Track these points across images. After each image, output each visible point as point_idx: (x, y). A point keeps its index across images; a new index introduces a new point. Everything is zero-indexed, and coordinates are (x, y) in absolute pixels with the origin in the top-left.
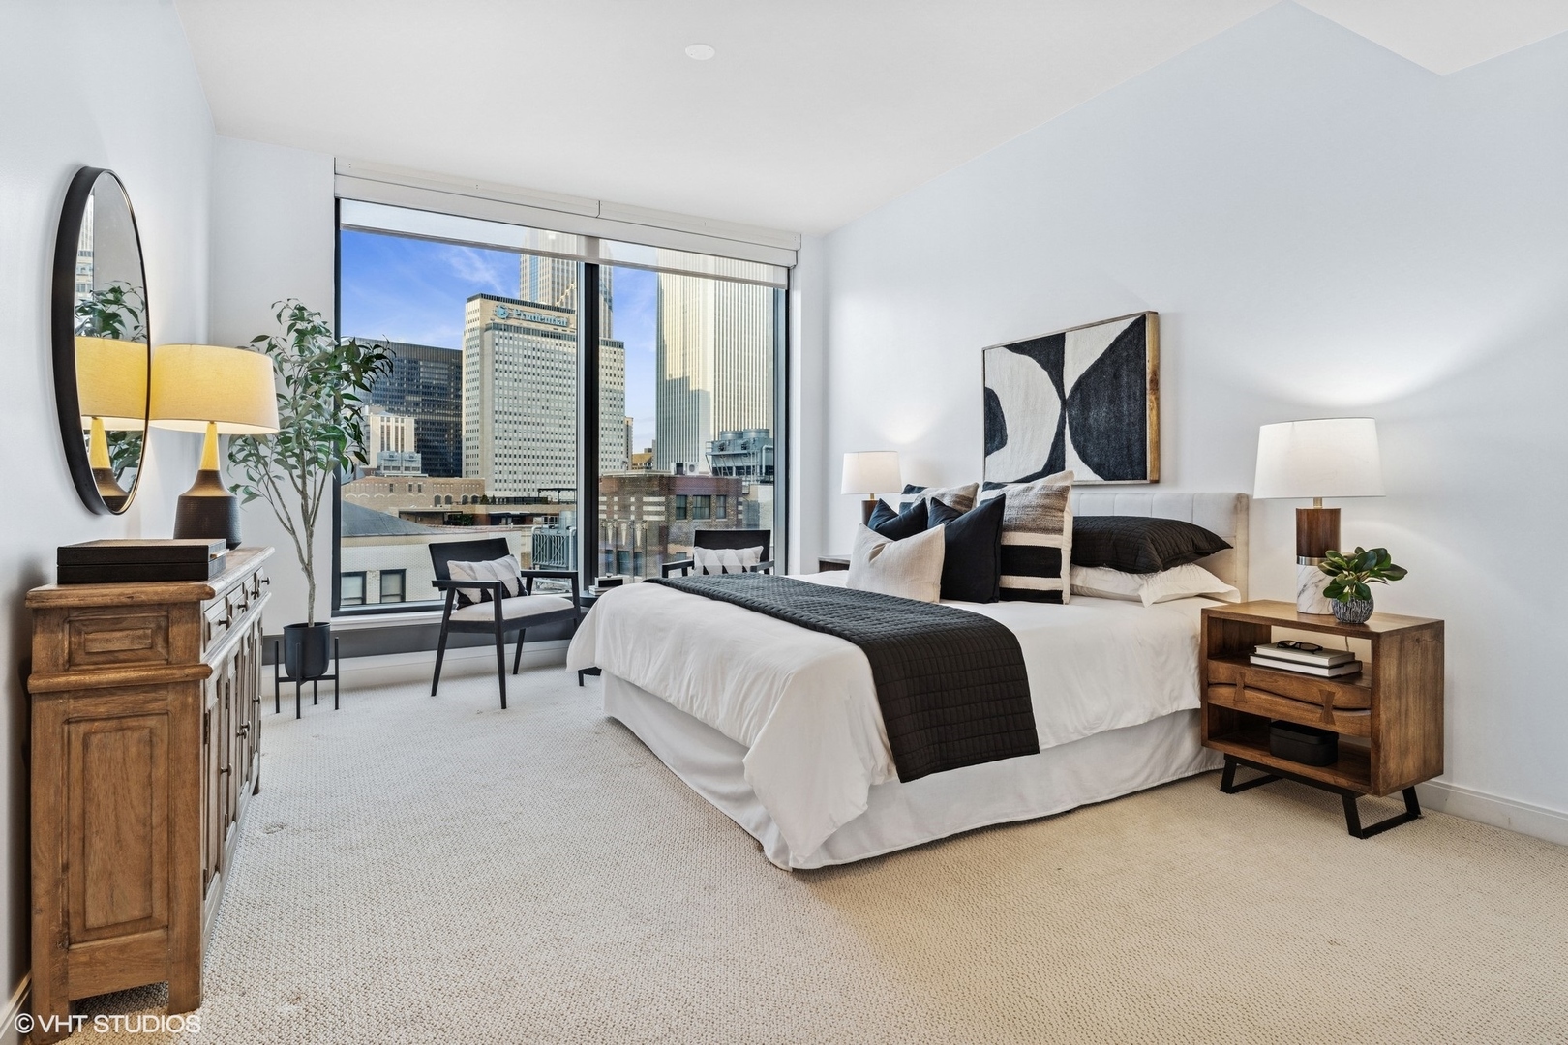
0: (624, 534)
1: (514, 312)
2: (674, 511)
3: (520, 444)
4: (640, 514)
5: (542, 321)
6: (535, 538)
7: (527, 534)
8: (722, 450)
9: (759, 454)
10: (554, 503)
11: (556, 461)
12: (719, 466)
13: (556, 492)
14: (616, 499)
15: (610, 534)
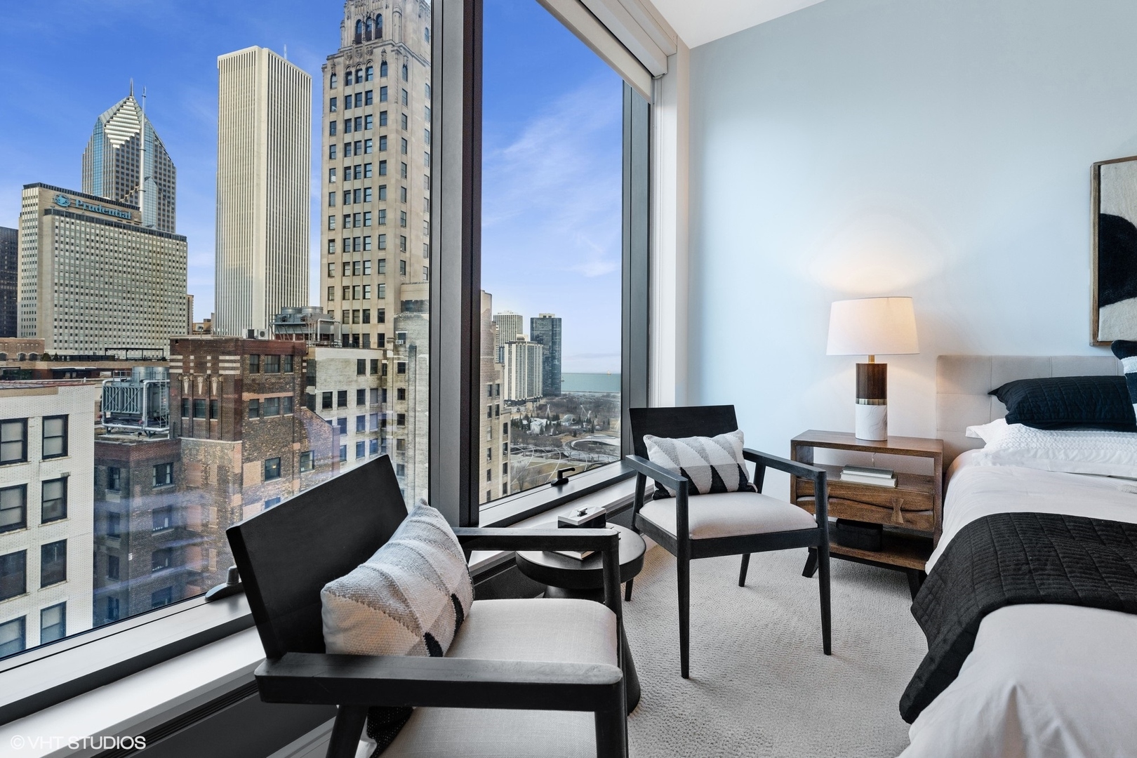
0: (200, 386)
1: (77, 203)
2: (248, 367)
3: (82, 311)
4: (215, 370)
5: (106, 213)
6: (106, 390)
7: (99, 385)
8: (284, 321)
9: (315, 325)
10: (122, 360)
11: (120, 327)
12: (281, 333)
13: (124, 352)
14: (192, 357)
15: (186, 385)
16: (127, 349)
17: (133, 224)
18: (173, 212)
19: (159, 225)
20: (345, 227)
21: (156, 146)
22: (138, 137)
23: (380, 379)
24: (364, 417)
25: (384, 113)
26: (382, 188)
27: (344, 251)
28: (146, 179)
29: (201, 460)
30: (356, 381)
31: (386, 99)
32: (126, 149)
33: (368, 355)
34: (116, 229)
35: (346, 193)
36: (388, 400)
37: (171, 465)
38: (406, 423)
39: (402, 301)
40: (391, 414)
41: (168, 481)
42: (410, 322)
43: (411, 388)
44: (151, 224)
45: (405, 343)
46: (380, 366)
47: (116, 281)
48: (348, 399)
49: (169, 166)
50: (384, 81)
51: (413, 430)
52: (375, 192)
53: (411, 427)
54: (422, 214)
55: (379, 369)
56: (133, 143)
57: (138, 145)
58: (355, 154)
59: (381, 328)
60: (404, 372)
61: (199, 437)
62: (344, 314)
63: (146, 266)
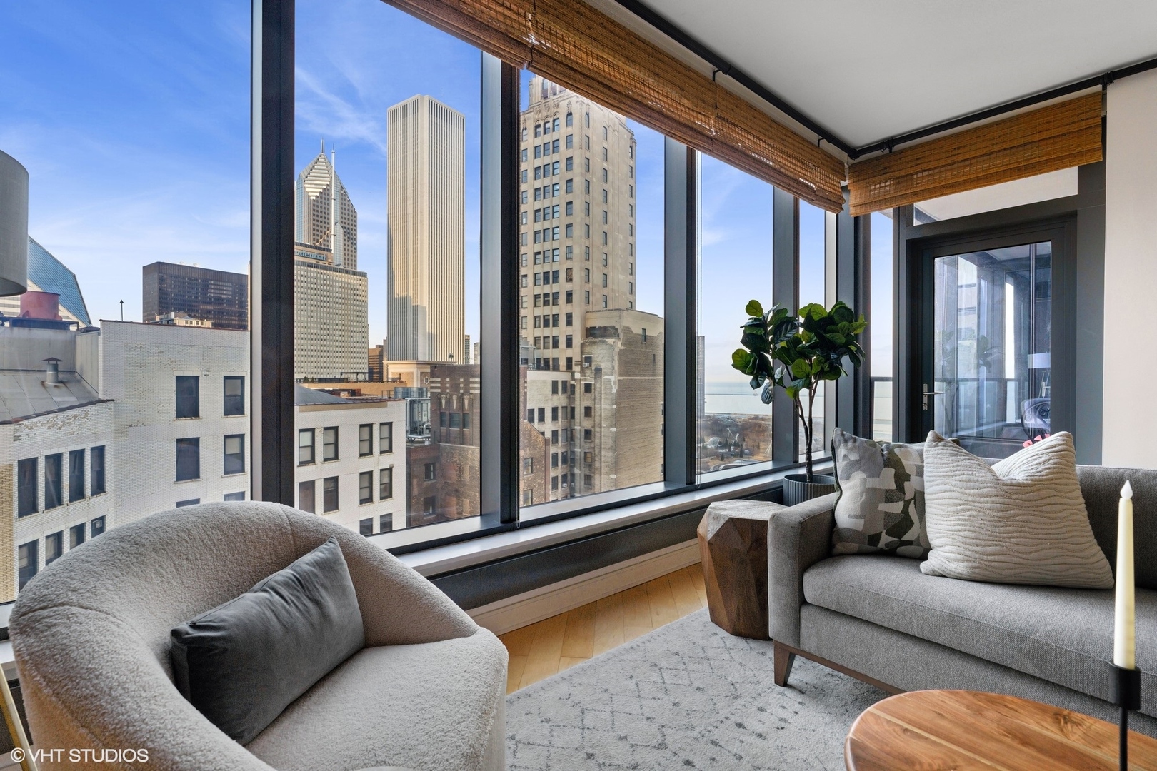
0: (455, 402)
4: (467, 390)
5: (308, 256)
10: (354, 382)
13: (355, 375)
14: (448, 380)
15: (443, 402)
16: (357, 373)
17: (327, 265)
18: (355, 252)
19: (345, 264)
20: (535, 264)
21: (342, 194)
22: (328, 188)
23: (569, 398)
24: (557, 431)
25: (569, 159)
26: (569, 226)
27: (535, 285)
28: (336, 223)
29: (456, 462)
30: (552, 400)
31: (571, 147)
32: (319, 200)
33: (561, 376)
34: (316, 270)
35: (536, 233)
36: (576, 416)
37: (434, 464)
38: (592, 437)
39: (587, 328)
40: (579, 429)
41: (432, 478)
42: (595, 347)
43: (597, 406)
44: (339, 263)
45: (591, 365)
46: (568, 385)
47: (315, 314)
48: (546, 415)
49: (352, 211)
50: (570, 130)
51: (599, 444)
52: (562, 230)
53: (597, 441)
54: (601, 247)
55: (569, 389)
56: (325, 194)
57: (328, 195)
58: (544, 198)
59: (569, 353)
60: (591, 392)
61: (455, 443)
62: (535, 340)
63: (337, 300)
